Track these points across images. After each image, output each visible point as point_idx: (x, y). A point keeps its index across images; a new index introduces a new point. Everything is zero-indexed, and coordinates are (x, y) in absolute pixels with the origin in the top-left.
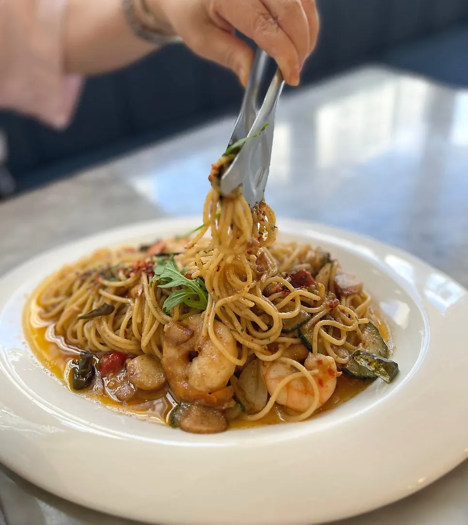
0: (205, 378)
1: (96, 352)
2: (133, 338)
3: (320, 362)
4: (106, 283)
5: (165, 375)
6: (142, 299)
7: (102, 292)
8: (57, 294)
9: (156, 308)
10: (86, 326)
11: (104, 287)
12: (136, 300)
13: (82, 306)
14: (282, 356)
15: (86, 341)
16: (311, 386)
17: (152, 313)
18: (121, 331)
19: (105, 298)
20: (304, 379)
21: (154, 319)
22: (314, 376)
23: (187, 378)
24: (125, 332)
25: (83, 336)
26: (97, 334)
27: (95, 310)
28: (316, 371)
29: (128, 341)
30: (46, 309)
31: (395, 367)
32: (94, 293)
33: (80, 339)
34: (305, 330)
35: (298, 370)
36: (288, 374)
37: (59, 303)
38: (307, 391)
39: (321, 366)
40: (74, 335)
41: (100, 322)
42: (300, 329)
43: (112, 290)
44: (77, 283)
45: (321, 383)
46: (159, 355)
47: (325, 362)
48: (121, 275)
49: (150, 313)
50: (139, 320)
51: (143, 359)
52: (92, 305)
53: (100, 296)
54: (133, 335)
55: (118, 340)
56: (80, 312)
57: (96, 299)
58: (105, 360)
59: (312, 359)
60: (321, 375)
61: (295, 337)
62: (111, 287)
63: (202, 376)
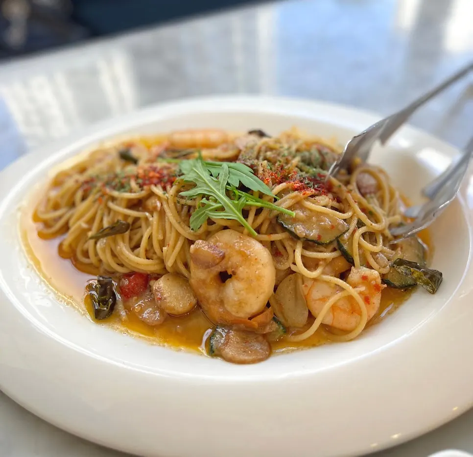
0: (243, 305)
1: (113, 273)
2: (155, 257)
3: (364, 278)
4: (116, 194)
5: (195, 296)
6: (162, 214)
7: (111, 205)
8: (56, 207)
9: (179, 223)
10: (98, 245)
11: (113, 199)
12: (155, 214)
13: (91, 221)
14: (323, 273)
15: (100, 261)
16: (357, 303)
17: (175, 228)
18: (141, 250)
19: (116, 213)
20: (350, 298)
21: (178, 234)
22: (361, 293)
23: (222, 302)
24: (146, 251)
25: (96, 254)
26: (114, 255)
27: (107, 228)
28: (363, 289)
29: (150, 261)
30: (47, 224)
31: (440, 277)
32: (102, 206)
33: (93, 259)
34: (344, 240)
35: (342, 289)
36: (333, 294)
37: (60, 217)
38: (354, 309)
39: (365, 281)
40: (86, 254)
41: (115, 242)
42: (340, 239)
43: (124, 203)
44: (79, 194)
45: (367, 300)
46: (186, 274)
47: (370, 278)
48: (133, 184)
49: (173, 229)
50: (161, 237)
51: (168, 279)
52: (102, 220)
53: (109, 210)
54: (155, 253)
55: (139, 261)
56: (90, 229)
57: (106, 213)
58: (126, 282)
59: (355, 274)
60: (367, 292)
61: (334, 250)
62: (122, 199)
63: (240, 303)
